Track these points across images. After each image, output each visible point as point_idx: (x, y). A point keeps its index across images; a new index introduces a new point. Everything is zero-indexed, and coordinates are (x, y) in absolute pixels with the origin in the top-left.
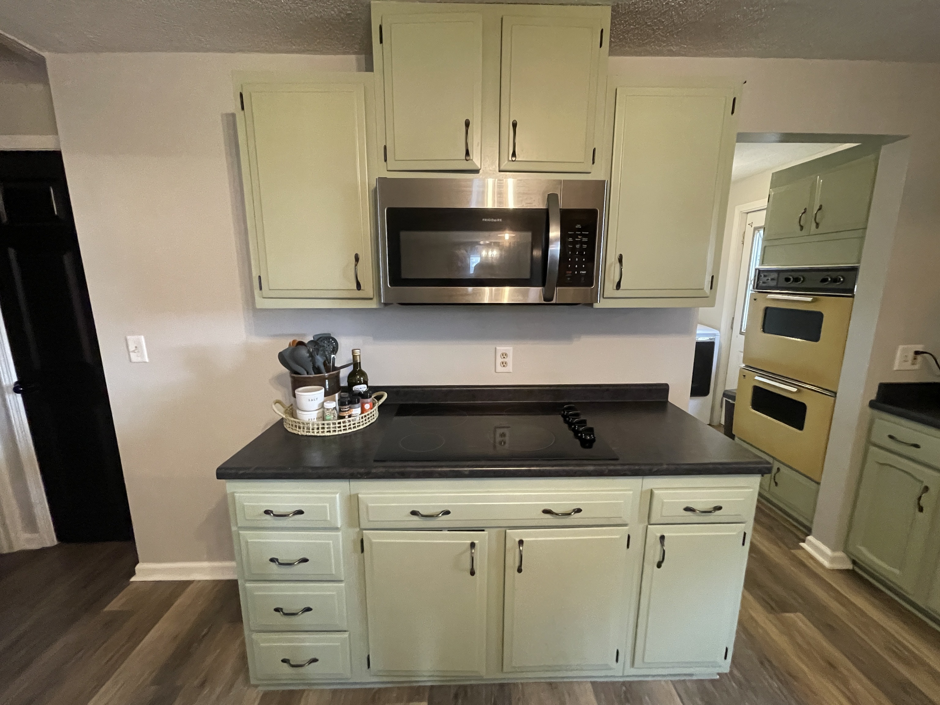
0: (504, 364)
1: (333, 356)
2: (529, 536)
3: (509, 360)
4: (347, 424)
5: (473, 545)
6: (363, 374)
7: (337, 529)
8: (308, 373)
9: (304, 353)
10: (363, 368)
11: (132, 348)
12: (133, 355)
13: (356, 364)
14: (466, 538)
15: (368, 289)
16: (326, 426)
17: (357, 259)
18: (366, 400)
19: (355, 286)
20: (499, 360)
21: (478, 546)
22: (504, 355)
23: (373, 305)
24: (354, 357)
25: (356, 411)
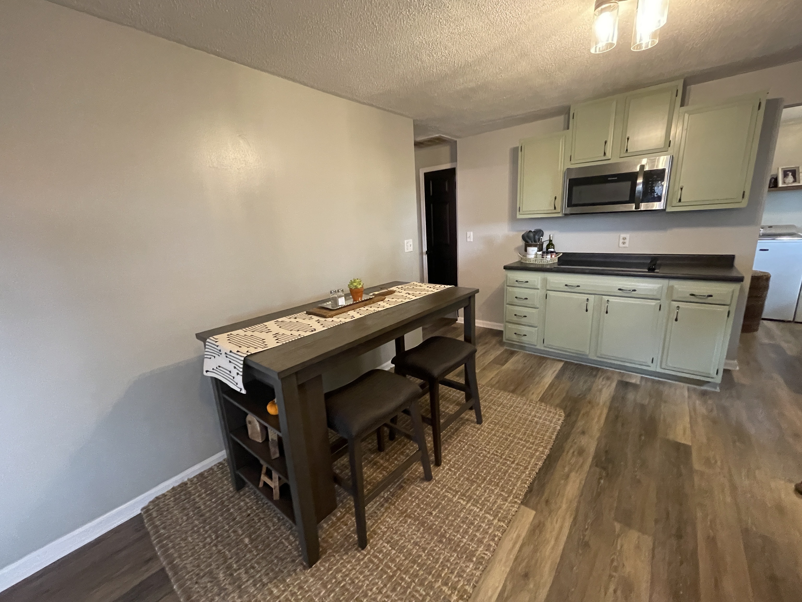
0: (624, 243)
1: (541, 237)
2: (612, 299)
3: (627, 241)
4: (545, 260)
5: (588, 299)
6: (553, 245)
7: (538, 289)
8: (532, 242)
9: (532, 235)
10: (553, 242)
11: (468, 237)
12: (468, 239)
13: (550, 241)
14: (585, 297)
15: (558, 209)
16: (537, 260)
17: (555, 198)
18: (553, 254)
19: (554, 208)
20: (621, 241)
21: (590, 301)
22: (624, 239)
23: (560, 215)
24: (550, 237)
25: (549, 256)
